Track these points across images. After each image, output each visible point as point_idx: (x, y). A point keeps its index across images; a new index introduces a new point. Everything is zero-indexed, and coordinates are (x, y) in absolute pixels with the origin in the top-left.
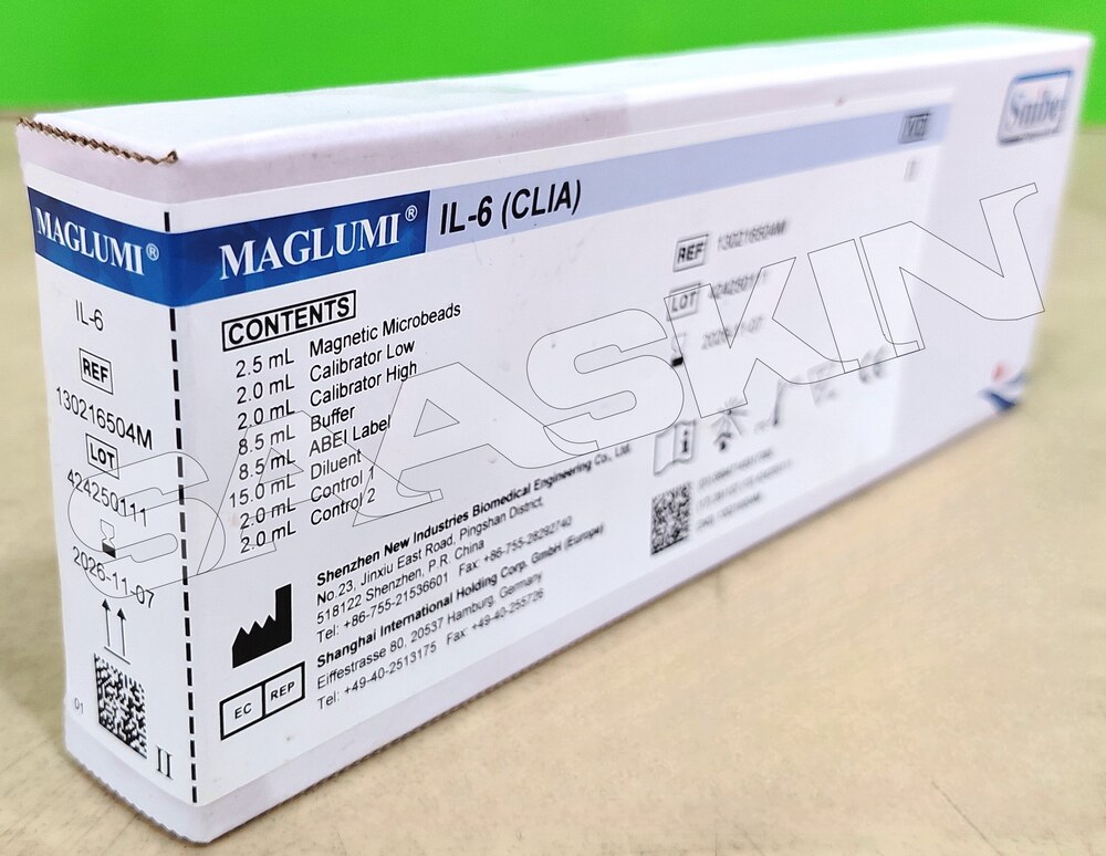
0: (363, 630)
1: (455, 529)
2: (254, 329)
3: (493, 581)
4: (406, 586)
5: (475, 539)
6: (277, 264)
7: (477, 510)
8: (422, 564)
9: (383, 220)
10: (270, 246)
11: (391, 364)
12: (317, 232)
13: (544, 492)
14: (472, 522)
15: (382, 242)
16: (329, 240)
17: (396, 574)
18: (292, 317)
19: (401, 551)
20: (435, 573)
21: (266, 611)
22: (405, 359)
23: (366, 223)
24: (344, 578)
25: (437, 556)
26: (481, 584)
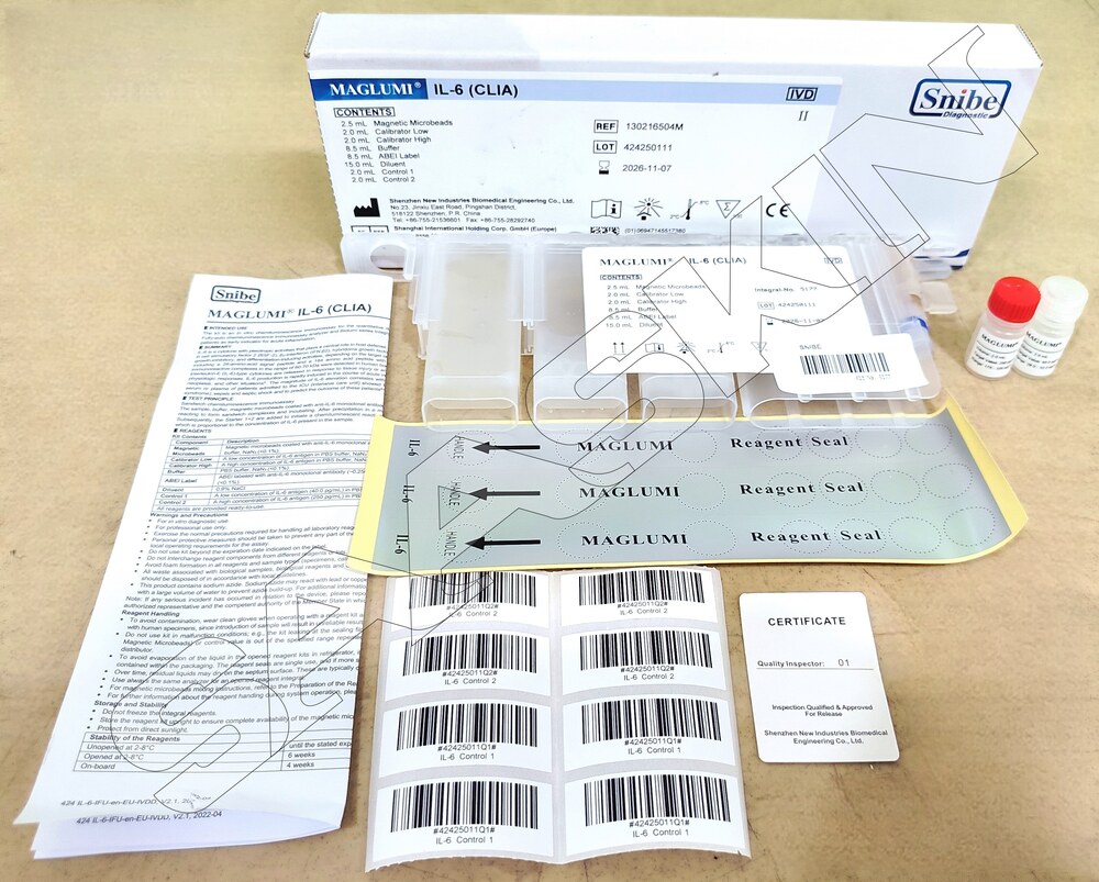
0: (417, 225)
1: (463, 204)
2: (348, 113)
3: (487, 230)
4: (438, 217)
5: (474, 210)
6: (355, 93)
7: (474, 200)
8: (446, 211)
9: (403, 86)
10: (351, 87)
11: (417, 136)
12: (372, 86)
13: (516, 204)
14: (471, 203)
15: (405, 93)
16: (377, 89)
17: (430, 210)
18: (364, 112)
19: (432, 203)
20: (453, 216)
21: (367, 204)
22: (424, 136)
23: (395, 86)
24: (404, 204)
25: (454, 210)
26: (479, 229)
